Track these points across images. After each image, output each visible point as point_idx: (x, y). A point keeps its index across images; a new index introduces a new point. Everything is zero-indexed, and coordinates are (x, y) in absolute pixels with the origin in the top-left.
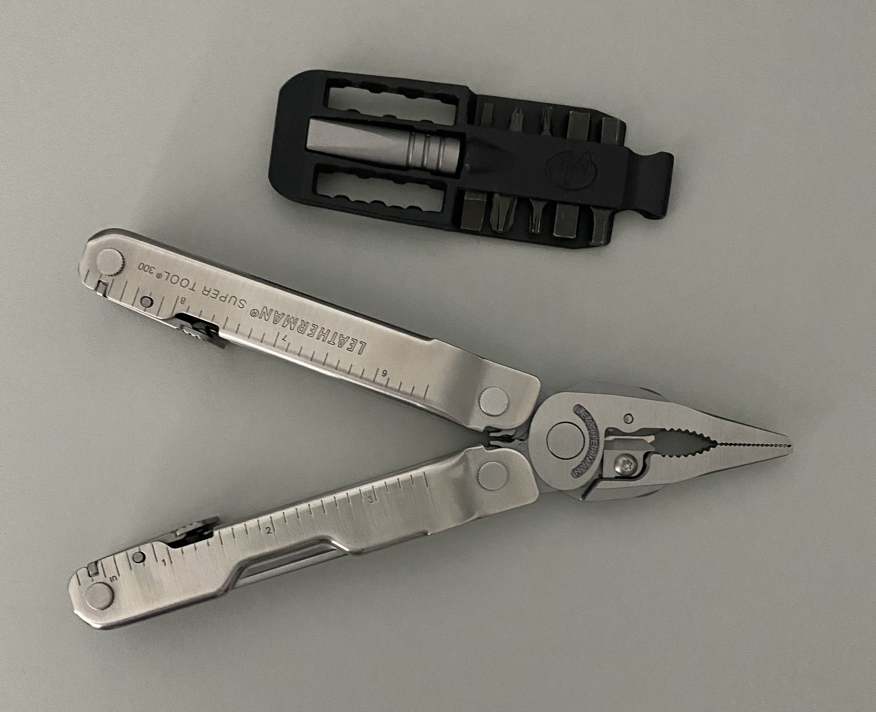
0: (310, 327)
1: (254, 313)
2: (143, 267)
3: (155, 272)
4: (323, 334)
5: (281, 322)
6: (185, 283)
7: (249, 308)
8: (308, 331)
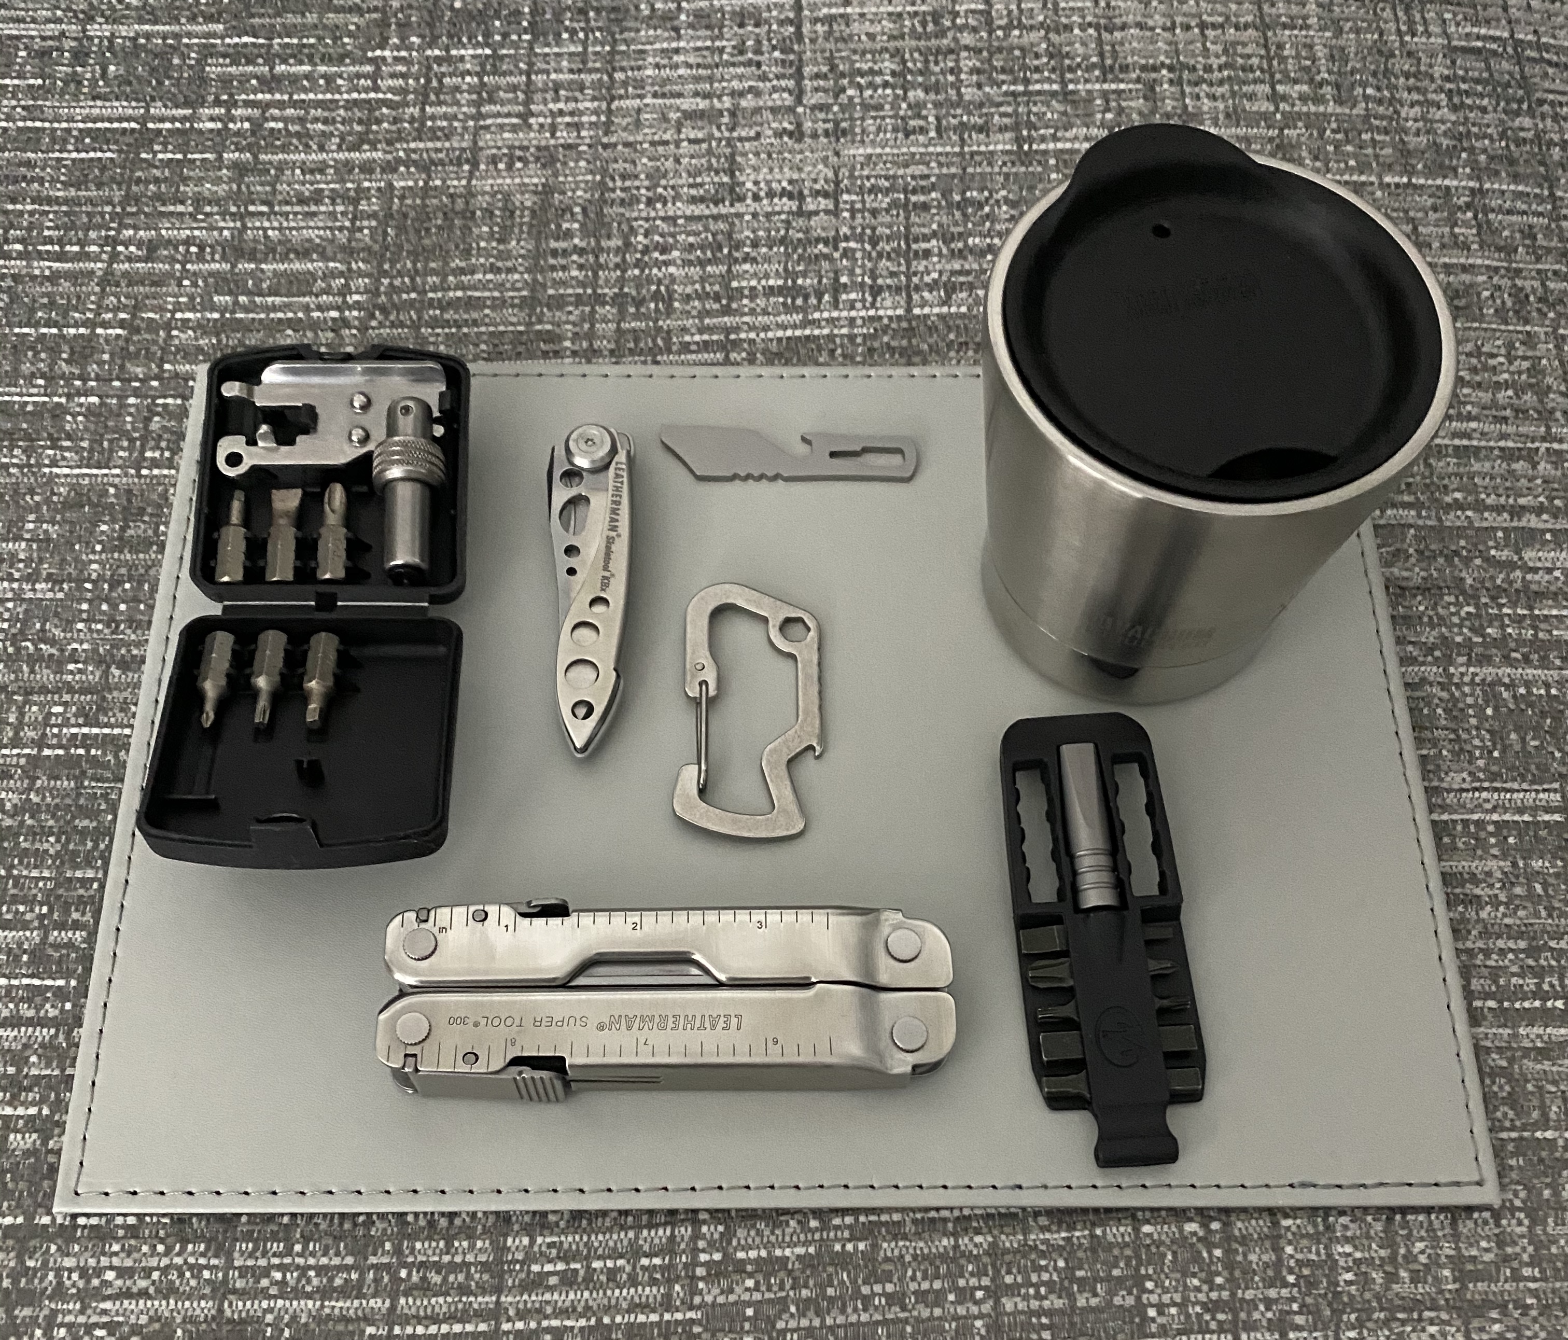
0: (671, 1020)
1: (601, 1027)
2: (452, 1021)
3: (470, 1022)
4: (690, 1020)
5: (636, 1025)
6: (509, 1022)
7: (593, 1022)
8: (670, 1025)
